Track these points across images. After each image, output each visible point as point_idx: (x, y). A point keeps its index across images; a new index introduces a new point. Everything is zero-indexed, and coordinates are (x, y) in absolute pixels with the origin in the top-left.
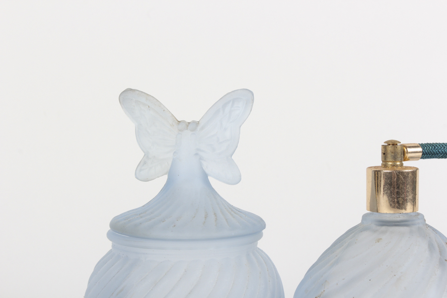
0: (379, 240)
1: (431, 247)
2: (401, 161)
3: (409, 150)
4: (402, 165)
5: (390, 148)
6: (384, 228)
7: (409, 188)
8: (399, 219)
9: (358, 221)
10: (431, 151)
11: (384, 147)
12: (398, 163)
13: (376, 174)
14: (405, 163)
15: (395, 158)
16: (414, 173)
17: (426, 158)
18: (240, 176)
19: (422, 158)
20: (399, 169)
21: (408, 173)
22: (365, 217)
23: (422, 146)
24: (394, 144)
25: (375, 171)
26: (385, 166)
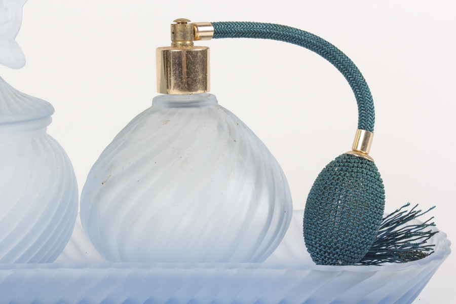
0: (166, 122)
1: (220, 127)
2: (191, 40)
3: (200, 29)
4: (192, 44)
5: (179, 27)
6: (172, 110)
7: (199, 68)
8: (188, 100)
9: (149, 104)
10: (223, 31)
11: (174, 26)
12: (188, 42)
13: (166, 54)
14: (196, 43)
15: (184, 38)
16: (205, 52)
17: (218, 37)
18: (25, 59)
19: (214, 37)
20: (189, 48)
21: (197, 52)
22: (155, 100)
23: (214, 24)
24: (183, 22)
25: (164, 51)
26: (175, 46)
